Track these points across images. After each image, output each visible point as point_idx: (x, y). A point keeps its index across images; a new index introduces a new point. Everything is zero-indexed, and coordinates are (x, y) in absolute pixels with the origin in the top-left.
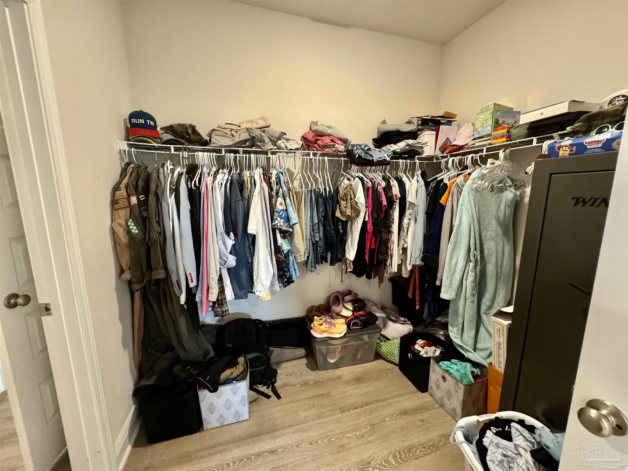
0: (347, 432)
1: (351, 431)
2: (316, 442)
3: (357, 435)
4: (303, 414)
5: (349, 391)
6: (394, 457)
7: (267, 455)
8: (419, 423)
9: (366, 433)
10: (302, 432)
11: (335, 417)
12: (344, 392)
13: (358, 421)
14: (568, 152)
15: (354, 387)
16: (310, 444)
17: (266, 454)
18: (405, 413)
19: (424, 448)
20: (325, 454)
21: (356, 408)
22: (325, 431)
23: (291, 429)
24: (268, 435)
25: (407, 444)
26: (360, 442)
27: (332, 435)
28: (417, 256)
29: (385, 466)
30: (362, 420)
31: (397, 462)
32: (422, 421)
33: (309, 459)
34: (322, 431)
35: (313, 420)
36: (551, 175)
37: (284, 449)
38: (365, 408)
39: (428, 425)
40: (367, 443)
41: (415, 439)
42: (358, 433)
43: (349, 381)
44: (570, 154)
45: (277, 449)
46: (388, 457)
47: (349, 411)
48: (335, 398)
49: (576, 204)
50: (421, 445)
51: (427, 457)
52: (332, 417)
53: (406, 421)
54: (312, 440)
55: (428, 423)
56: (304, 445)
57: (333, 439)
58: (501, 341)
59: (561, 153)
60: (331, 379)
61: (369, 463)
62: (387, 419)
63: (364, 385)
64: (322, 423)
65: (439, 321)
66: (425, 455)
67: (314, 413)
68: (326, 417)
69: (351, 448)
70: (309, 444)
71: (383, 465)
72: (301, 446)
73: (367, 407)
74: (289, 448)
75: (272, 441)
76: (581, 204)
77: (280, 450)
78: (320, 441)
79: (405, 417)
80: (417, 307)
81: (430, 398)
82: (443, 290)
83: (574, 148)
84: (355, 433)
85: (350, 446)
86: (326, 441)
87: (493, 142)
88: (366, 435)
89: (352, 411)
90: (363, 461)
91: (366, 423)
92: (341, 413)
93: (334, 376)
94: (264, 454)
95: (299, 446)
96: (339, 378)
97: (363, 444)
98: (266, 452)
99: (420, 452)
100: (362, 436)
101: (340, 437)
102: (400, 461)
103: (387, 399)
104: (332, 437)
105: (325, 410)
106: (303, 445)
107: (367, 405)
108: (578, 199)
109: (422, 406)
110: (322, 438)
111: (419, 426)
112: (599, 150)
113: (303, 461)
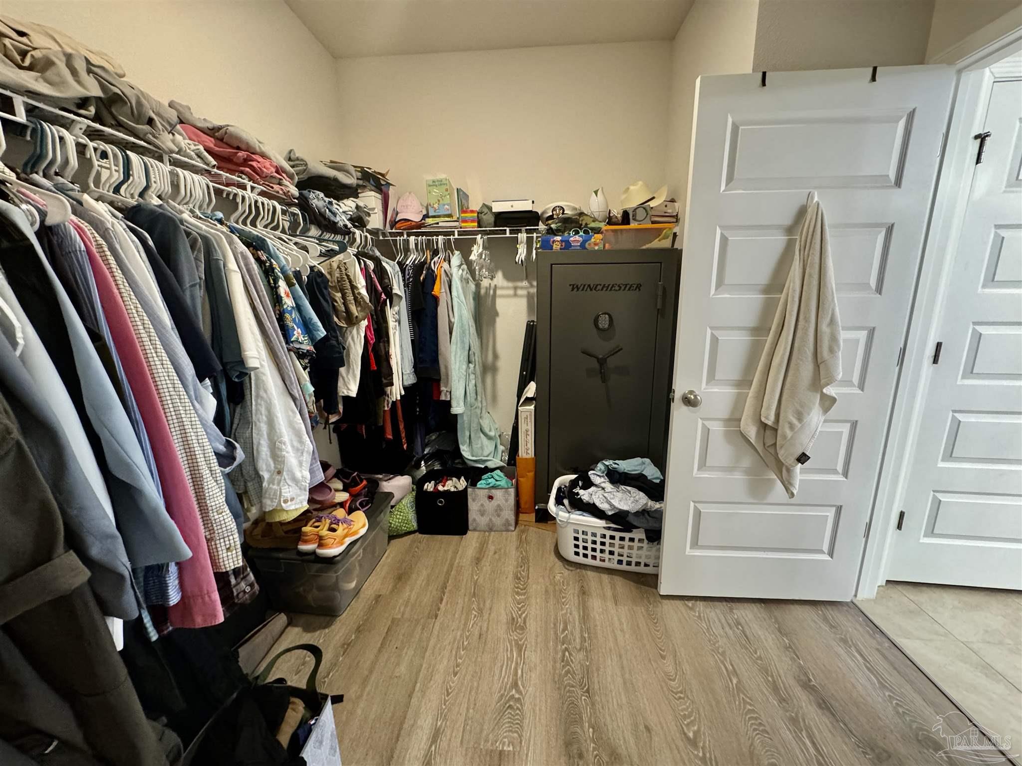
0: (465, 624)
1: (467, 620)
2: (458, 666)
3: (475, 616)
4: (403, 669)
5: (409, 596)
6: (518, 593)
7: (436, 747)
8: (497, 556)
9: (479, 604)
10: (431, 679)
11: (437, 627)
12: (408, 602)
13: (460, 606)
14: (559, 247)
15: (408, 588)
16: (455, 674)
17: (433, 748)
18: (478, 560)
19: (521, 567)
20: (479, 659)
21: (442, 600)
22: (449, 648)
23: (417, 694)
24: (400, 739)
25: (511, 576)
26: (486, 616)
27: (459, 643)
28: (408, 372)
29: (523, 606)
30: (460, 601)
31: (524, 594)
32: (495, 553)
33: (475, 684)
34: (446, 653)
35: (423, 658)
36: (552, 265)
37: (441, 714)
38: (447, 591)
39: (502, 551)
40: (491, 609)
41: (510, 566)
42: (475, 613)
43: (395, 587)
44: (561, 249)
45: (436, 725)
46: (516, 599)
47: (439, 609)
48: (406, 616)
49: (573, 290)
50: (517, 568)
51: (531, 569)
52: (435, 632)
53: (488, 564)
54: (452, 670)
55: (500, 550)
56: (453, 683)
57: (465, 643)
58: (529, 427)
59: (555, 246)
60: (371, 609)
61: (513, 619)
62: (476, 578)
63: (414, 576)
64: (434, 648)
65: (427, 454)
66: (528, 570)
67: (411, 652)
68: (429, 640)
69: (488, 629)
70: (455, 676)
71: (522, 607)
72: (451, 687)
73: (448, 588)
74: (444, 707)
75: (417, 733)
76: (576, 290)
77: (439, 723)
78: (459, 660)
79: (483, 563)
80: (405, 446)
81: (476, 534)
82: (454, 403)
83: (564, 244)
84: (473, 616)
85: (485, 629)
86: (462, 653)
87: (463, 225)
88: (482, 605)
89: (442, 606)
90: (507, 623)
91: (466, 600)
92: (436, 618)
93: (370, 602)
94: (431, 754)
95: (450, 691)
96: (378, 598)
97: (490, 614)
98: (431, 746)
99: (523, 571)
100: (480, 611)
101: (468, 634)
102: (524, 591)
103: (451, 565)
104: (463, 643)
105: (417, 636)
106: (452, 685)
107: (444, 587)
108: (573, 285)
109: (481, 543)
110: (456, 654)
111: (500, 559)
112: (579, 248)
113: (474, 691)
